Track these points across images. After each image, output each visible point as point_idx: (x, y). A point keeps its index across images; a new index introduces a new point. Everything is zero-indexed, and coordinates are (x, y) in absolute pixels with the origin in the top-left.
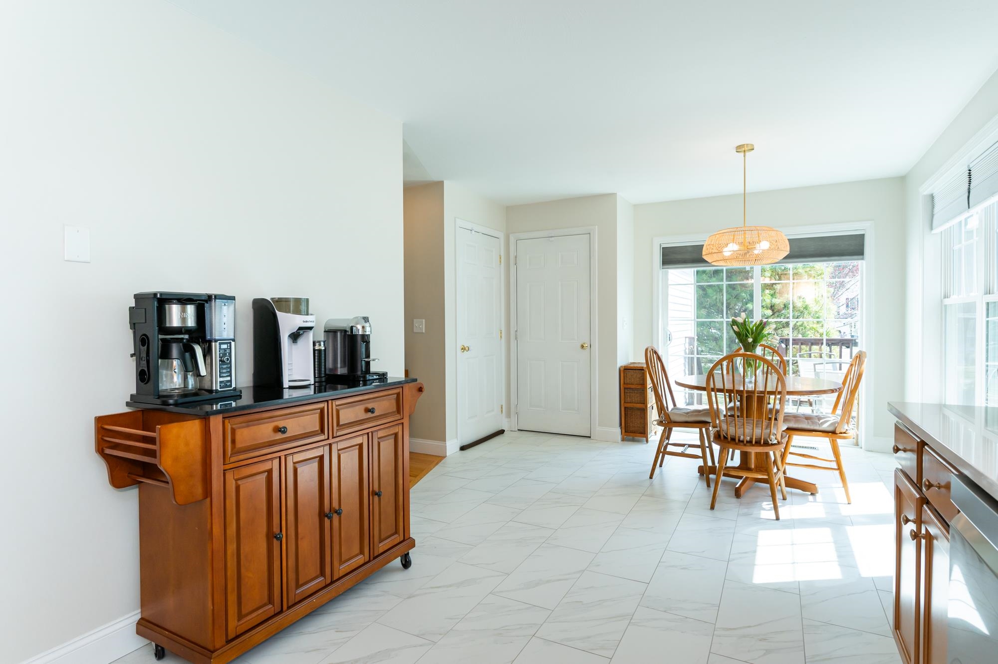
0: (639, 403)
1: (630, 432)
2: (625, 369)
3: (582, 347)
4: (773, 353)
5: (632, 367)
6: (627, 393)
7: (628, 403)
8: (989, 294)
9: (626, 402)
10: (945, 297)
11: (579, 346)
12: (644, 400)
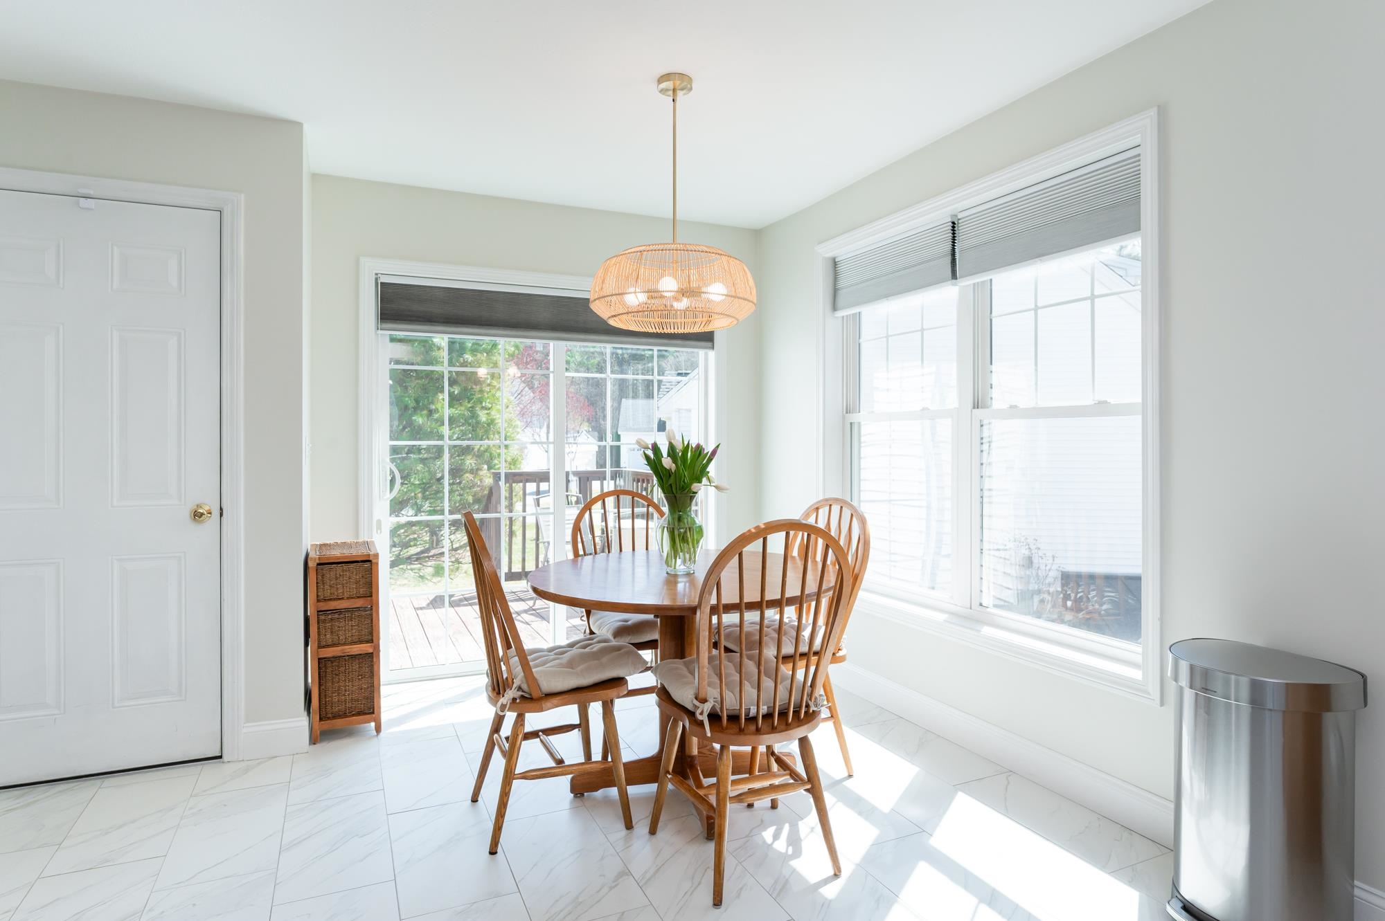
0: (355, 643)
1: (334, 717)
2: (318, 564)
3: (197, 515)
4: (648, 506)
5: (338, 558)
6: (324, 621)
7: (328, 646)
8: (978, 408)
9: (323, 643)
10: (847, 413)
11: (186, 514)
12: (371, 634)
